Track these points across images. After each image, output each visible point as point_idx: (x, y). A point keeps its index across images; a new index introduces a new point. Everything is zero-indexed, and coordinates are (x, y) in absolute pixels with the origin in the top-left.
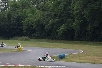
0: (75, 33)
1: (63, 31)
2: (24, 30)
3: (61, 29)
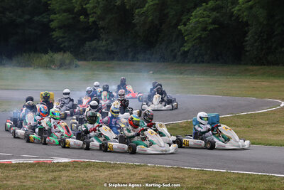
2: (54, 30)
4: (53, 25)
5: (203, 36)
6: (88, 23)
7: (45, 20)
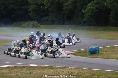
0: (111, 14)
1: (93, 12)
2: (30, 12)
3: (88, 8)
4: (30, 10)
5: (92, 14)
6: (44, 9)
7: (26, 8)
